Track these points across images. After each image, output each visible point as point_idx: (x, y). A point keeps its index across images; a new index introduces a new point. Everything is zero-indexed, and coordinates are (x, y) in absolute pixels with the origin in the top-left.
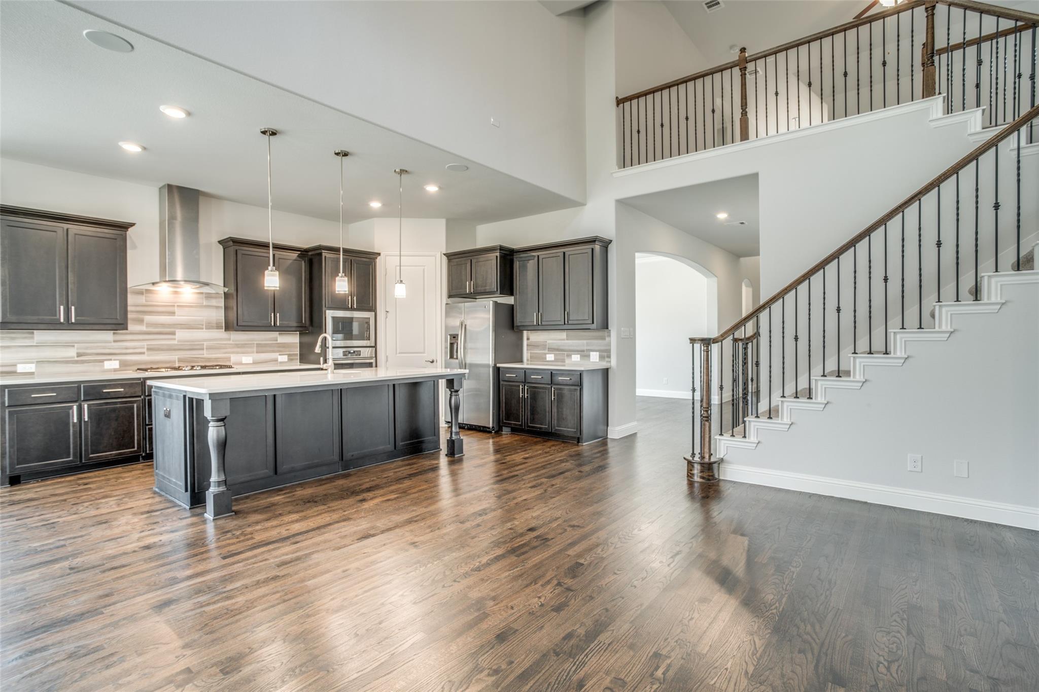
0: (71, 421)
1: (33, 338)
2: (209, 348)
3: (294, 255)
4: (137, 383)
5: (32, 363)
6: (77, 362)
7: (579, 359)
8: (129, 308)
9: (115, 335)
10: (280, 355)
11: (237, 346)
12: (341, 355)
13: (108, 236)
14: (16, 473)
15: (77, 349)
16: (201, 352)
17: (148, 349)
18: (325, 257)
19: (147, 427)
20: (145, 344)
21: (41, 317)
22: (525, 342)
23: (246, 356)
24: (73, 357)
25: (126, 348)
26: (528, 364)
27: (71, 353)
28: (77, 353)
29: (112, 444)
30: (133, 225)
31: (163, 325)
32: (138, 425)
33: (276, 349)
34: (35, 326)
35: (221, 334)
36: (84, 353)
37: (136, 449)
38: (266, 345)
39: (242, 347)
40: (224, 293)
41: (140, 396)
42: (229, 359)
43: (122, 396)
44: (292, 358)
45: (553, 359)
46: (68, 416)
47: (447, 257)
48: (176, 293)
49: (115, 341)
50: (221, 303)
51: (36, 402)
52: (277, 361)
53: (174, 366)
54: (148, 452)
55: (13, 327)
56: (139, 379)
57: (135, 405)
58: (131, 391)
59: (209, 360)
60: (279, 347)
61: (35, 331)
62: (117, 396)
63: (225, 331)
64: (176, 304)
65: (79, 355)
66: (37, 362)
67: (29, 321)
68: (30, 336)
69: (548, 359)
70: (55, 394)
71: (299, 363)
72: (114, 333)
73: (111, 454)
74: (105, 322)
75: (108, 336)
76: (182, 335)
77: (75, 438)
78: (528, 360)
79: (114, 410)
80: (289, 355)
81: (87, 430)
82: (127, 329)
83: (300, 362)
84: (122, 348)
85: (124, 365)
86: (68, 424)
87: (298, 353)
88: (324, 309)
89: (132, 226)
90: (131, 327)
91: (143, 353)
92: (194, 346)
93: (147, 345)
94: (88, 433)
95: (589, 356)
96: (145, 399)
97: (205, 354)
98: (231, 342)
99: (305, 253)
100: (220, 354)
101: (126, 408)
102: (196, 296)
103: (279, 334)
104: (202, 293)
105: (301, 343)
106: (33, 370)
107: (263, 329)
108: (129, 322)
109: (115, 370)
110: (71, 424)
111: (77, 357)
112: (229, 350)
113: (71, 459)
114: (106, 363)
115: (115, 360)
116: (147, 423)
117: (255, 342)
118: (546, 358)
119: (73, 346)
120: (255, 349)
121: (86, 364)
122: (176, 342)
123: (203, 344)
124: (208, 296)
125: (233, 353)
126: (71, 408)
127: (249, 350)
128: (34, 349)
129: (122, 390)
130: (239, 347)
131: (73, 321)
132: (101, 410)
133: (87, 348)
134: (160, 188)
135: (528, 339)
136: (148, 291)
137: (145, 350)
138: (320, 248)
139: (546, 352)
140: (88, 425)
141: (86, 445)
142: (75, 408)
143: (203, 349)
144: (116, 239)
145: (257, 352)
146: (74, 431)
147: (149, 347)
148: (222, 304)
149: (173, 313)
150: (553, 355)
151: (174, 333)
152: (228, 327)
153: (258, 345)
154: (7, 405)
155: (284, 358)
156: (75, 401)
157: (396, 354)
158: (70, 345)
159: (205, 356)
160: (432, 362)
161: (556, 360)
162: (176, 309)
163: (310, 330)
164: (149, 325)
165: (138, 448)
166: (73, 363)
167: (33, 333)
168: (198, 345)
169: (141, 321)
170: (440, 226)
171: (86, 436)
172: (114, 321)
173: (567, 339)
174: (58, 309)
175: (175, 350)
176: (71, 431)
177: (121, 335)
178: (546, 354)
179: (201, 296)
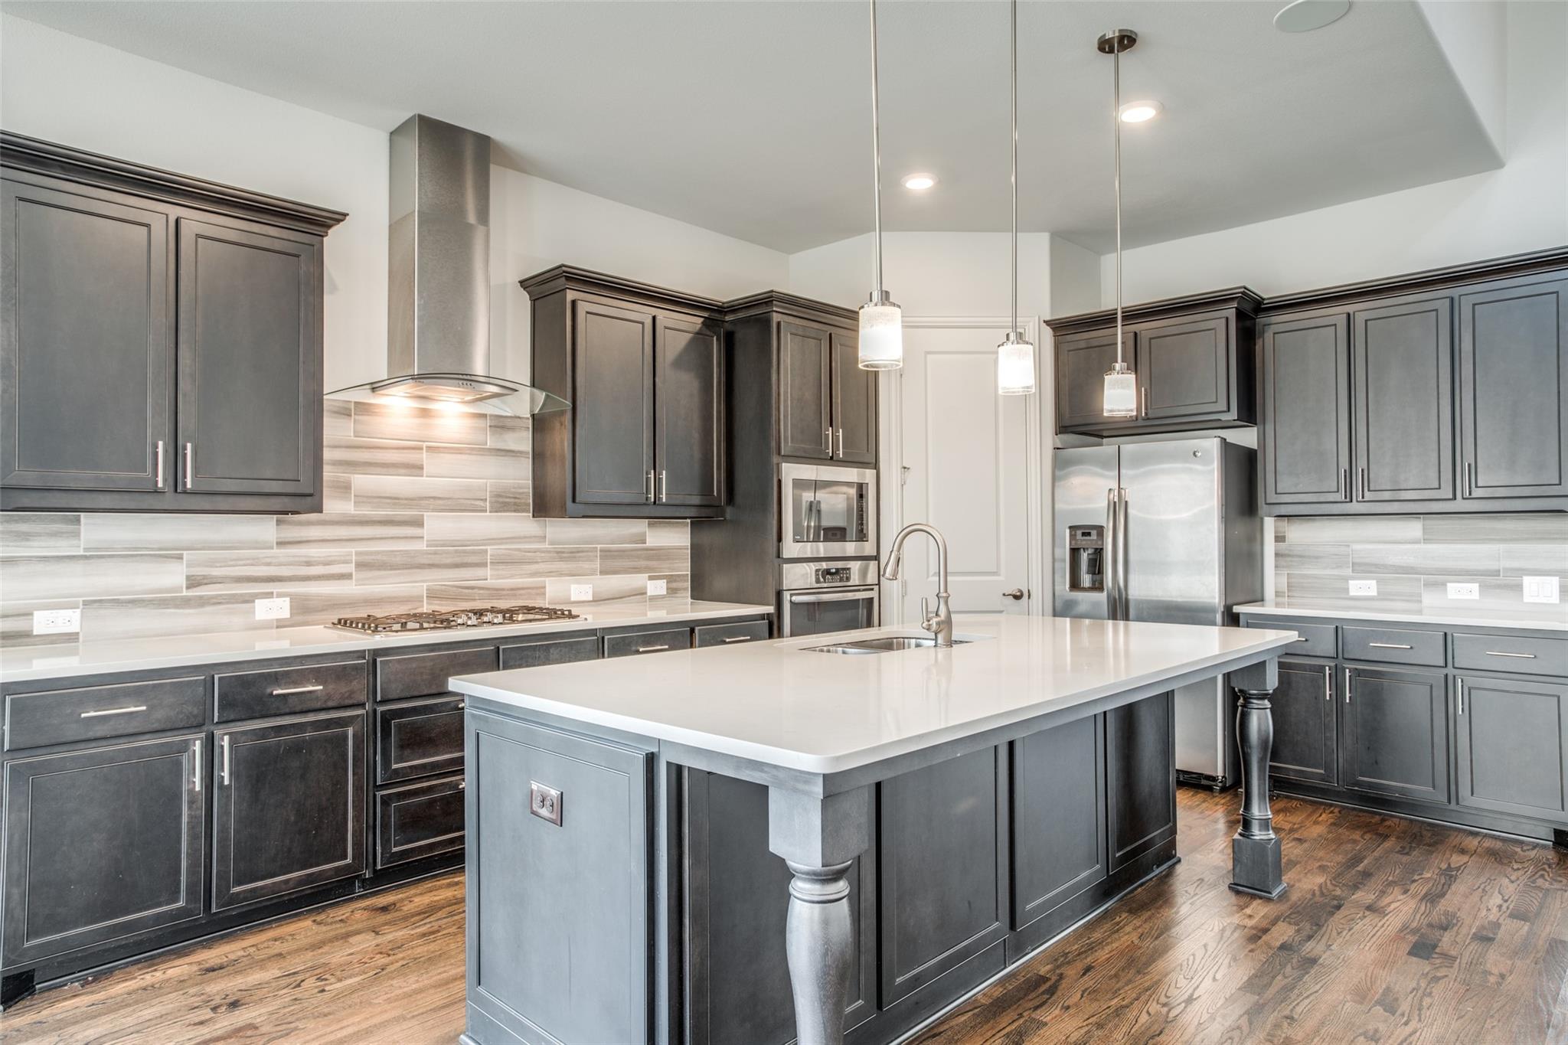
0: (185, 787)
1: (77, 535)
2: (500, 562)
3: (693, 322)
4: (355, 667)
5: (74, 606)
6: (186, 603)
7: (1476, 595)
8: (328, 454)
9: (283, 527)
10: (651, 578)
11: (561, 555)
12: (811, 581)
13: (277, 245)
14: (25, 964)
15: (188, 566)
16: (479, 572)
17: (361, 566)
18: (779, 324)
19: (379, 794)
20: (352, 549)
21: (103, 474)
22: (1270, 547)
23: (578, 583)
24: (179, 589)
25: (308, 564)
26: (1277, 605)
27: (172, 577)
28: (188, 578)
29: (289, 850)
30: (339, 217)
31: (395, 500)
32: (357, 788)
33: (643, 563)
34: (87, 501)
35: (524, 524)
36: (205, 577)
37: (349, 860)
38: (622, 554)
39: (569, 556)
40: (533, 416)
41: (362, 705)
42: (541, 590)
43: (318, 705)
44: (674, 585)
45: (1374, 593)
46: (176, 770)
47: (1054, 329)
48: (425, 413)
49: (281, 544)
50: (523, 441)
51: (91, 735)
52: (645, 593)
53: (419, 611)
54: (379, 867)
55: (26, 502)
56: (361, 654)
57: (350, 731)
58: (342, 689)
59: (497, 592)
60: (648, 558)
61: (82, 514)
62: (303, 705)
63: (534, 516)
64: (425, 445)
65: (193, 582)
66: (86, 603)
67: (73, 485)
68: (71, 527)
69: (1353, 593)
70: (144, 708)
71: (689, 600)
72: (279, 522)
73: (287, 881)
74: (267, 490)
75: (264, 529)
76: (439, 526)
77: (193, 837)
78: (1278, 594)
79: (296, 748)
80: (670, 579)
81: (228, 813)
82: (320, 511)
83: (693, 597)
84: (300, 564)
85: (304, 610)
86: (178, 796)
87: (689, 573)
88: (775, 459)
89: (339, 221)
90: (332, 505)
91: (347, 576)
92: (464, 556)
93: (358, 554)
94: (228, 817)
95: (1519, 588)
96: (375, 711)
97: (491, 578)
98: (546, 546)
99: (716, 316)
100: (521, 576)
101: (328, 740)
102: (469, 422)
103: (649, 524)
104: (484, 416)
105: (695, 547)
106: (75, 628)
107: (629, 511)
108: (326, 491)
109: (281, 624)
110: (185, 798)
111: (188, 588)
112: (542, 567)
113: (181, 903)
114: (259, 604)
115: (280, 595)
116: (379, 783)
117: (599, 546)
118: (1347, 590)
119: (180, 557)
120: (597, 565)
121: (209, 609)
122: (421, 546)
123: (486, 551)
124: (501, 424)
125: (550, 573)
126: (184, 747)
127: (586, 565)
128: (78, 567)
129: (321, 687)
130: (561, 559)
131: (189, 486)
132: (264, 751)
133: (212, 563)
134: (391, 133)
135: (1279, 539)
136: (362, 408)
137: (350, 568)
138: (767, 300)
139: (1349, 572)
140: (229, 797)
141: (223, 859)
142: (197, 747)
143: (484, 565)
144: (298, 256)
145: (602, 573)
146: (190, 817)
147: (361, 558)
148: (527, 446)
149: (416, 469)
150: (1374, 582)
151: (418, 523)
152: (543, 506)
153: (606, 554)
154: (6, 747)
155: (658, 587)
156: (199, 726)
157: (928, 577)
158: (171, 554)
159: (491, 582)
160: (1017, 597)
161: (1382, 596)
162: (424, 457)
163: (728, 516)
164: (363, 499)
165: (354, 859)
166: (177, 607)
167: (78, 521)
168: (474, 552)
169: (345, 488)
170: (1037, 249)
171: (223, 830)
172: (290, 488)
173: (1426, 541)
174: (149, 450)
175: (421, 566)
176: (185, 819)
177: (304, 527)
178: (1346, 579)
179: (481, 423)
